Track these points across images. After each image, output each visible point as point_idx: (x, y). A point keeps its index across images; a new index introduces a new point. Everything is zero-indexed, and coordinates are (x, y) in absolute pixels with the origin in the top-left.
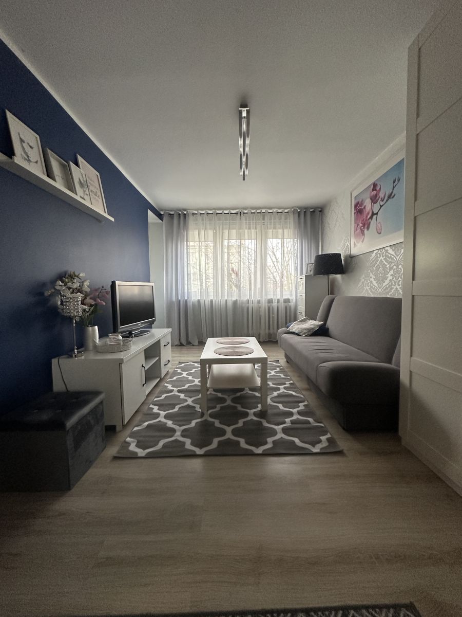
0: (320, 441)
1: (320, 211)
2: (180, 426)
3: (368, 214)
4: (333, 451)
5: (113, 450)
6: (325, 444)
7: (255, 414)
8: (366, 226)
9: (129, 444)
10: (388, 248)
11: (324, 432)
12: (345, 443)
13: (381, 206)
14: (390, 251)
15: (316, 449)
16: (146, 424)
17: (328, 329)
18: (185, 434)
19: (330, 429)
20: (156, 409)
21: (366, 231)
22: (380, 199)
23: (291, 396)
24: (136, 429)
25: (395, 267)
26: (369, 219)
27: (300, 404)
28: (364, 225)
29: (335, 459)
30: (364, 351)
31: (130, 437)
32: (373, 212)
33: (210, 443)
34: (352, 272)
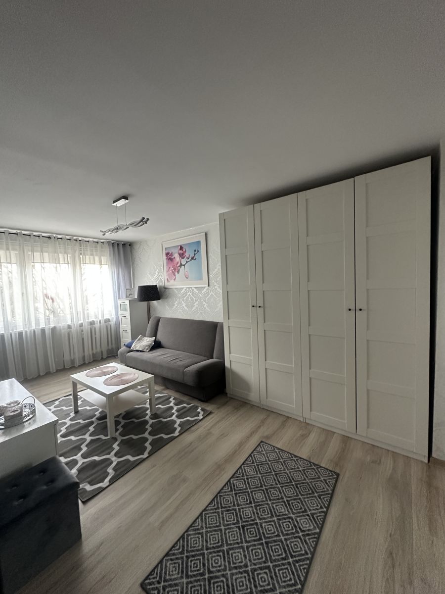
0: (199, 413)
1: (130, 245)
2: (109, 454)
3: (178, 263)
4: (207, 414)
6: (202, 413)
7: (151, 418)
8: (177, 270)
9: (83, 489)
10: (194, 288)
11: (197, 408)
12: (209, 407)
13: (187, 262)
14: (195, 290)
15: (201, 417)
16: (74, 471)
17: (160, 342)
18: (119, 455)
19: (198, 405)
20: (63, 459)
21: (176, 273)
22: (186, 257)
25: (199, 300)
26: (179, 266)
27: (170, 399)
28: (175, 269)
29: (211, 416)
30: (194, 354)
32: (181, 263)
33: (145, 448)
34: (166, 298)
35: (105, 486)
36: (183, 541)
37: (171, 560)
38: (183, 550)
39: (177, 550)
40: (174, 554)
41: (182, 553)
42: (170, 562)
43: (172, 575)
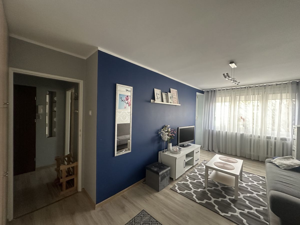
2: (194, 188)
5: (171, 186)
7: (229, 199)
9: (176, 187)
16: (183, 182)
18: (195, 192)
20: (188, 178)
23: (259, 200)
24: (179, 182)
27: (261, 207)
31: (177, 184)
35: (178, 192)
36: (155, 222)
37: (149, 218)
38: (152, 222)
39: (152, 220)
40: (151, 218)
41: (151, 222)
42: (148, 217)
43: (144, 219)
